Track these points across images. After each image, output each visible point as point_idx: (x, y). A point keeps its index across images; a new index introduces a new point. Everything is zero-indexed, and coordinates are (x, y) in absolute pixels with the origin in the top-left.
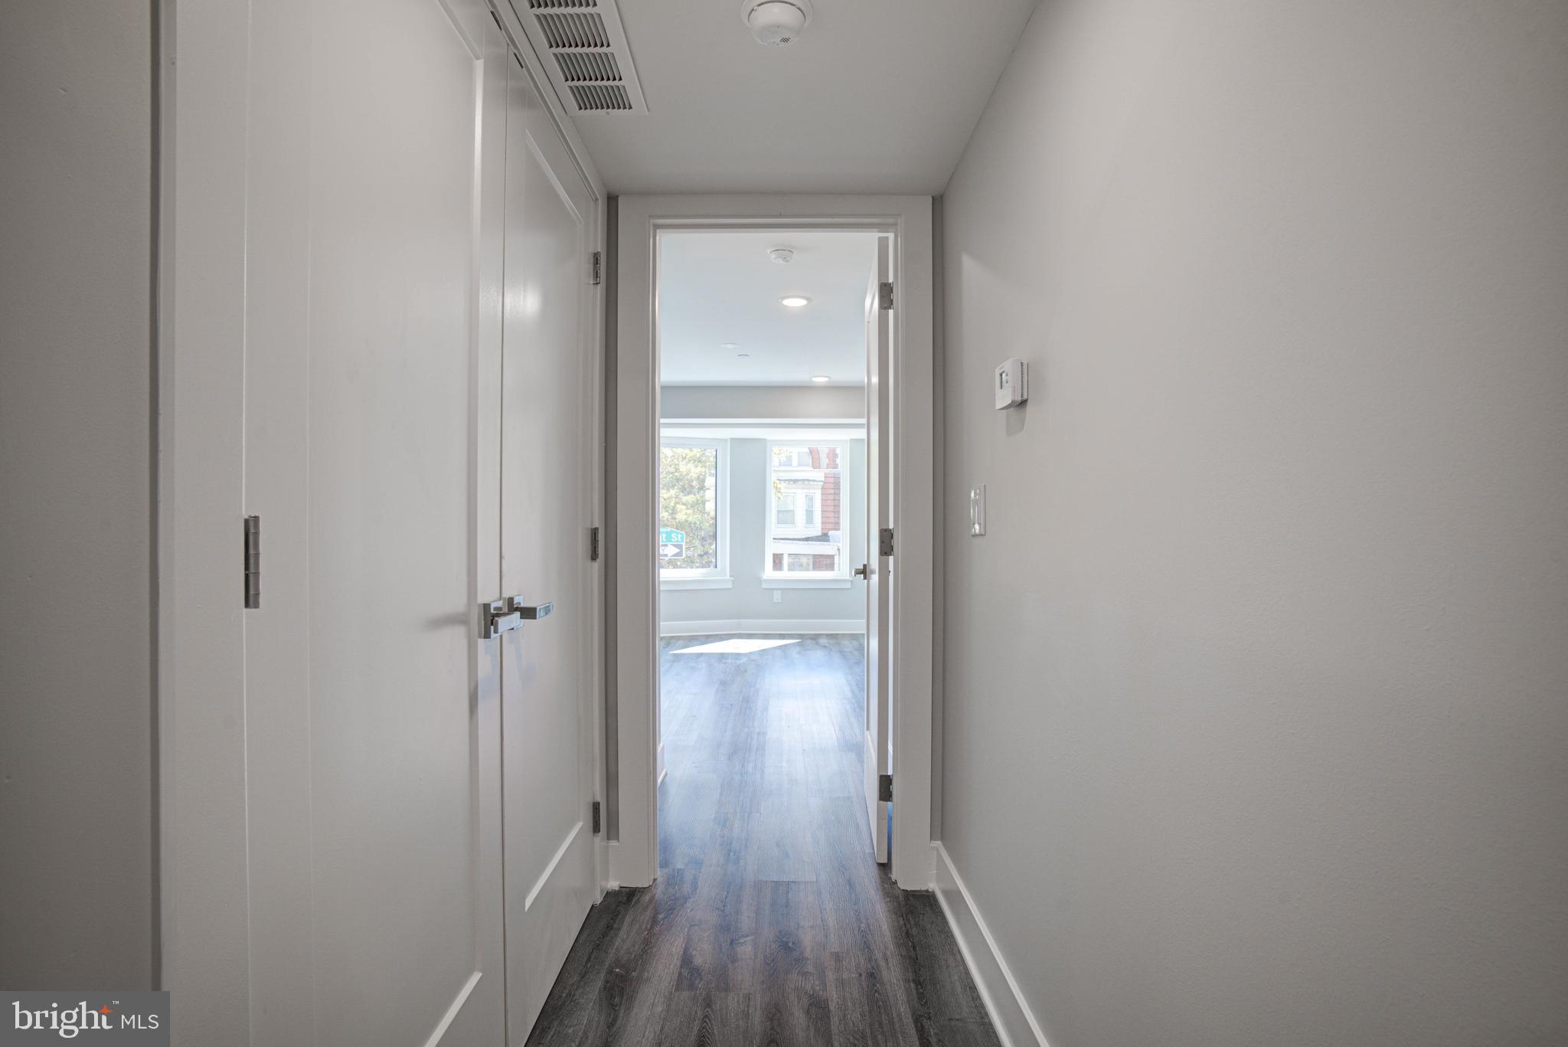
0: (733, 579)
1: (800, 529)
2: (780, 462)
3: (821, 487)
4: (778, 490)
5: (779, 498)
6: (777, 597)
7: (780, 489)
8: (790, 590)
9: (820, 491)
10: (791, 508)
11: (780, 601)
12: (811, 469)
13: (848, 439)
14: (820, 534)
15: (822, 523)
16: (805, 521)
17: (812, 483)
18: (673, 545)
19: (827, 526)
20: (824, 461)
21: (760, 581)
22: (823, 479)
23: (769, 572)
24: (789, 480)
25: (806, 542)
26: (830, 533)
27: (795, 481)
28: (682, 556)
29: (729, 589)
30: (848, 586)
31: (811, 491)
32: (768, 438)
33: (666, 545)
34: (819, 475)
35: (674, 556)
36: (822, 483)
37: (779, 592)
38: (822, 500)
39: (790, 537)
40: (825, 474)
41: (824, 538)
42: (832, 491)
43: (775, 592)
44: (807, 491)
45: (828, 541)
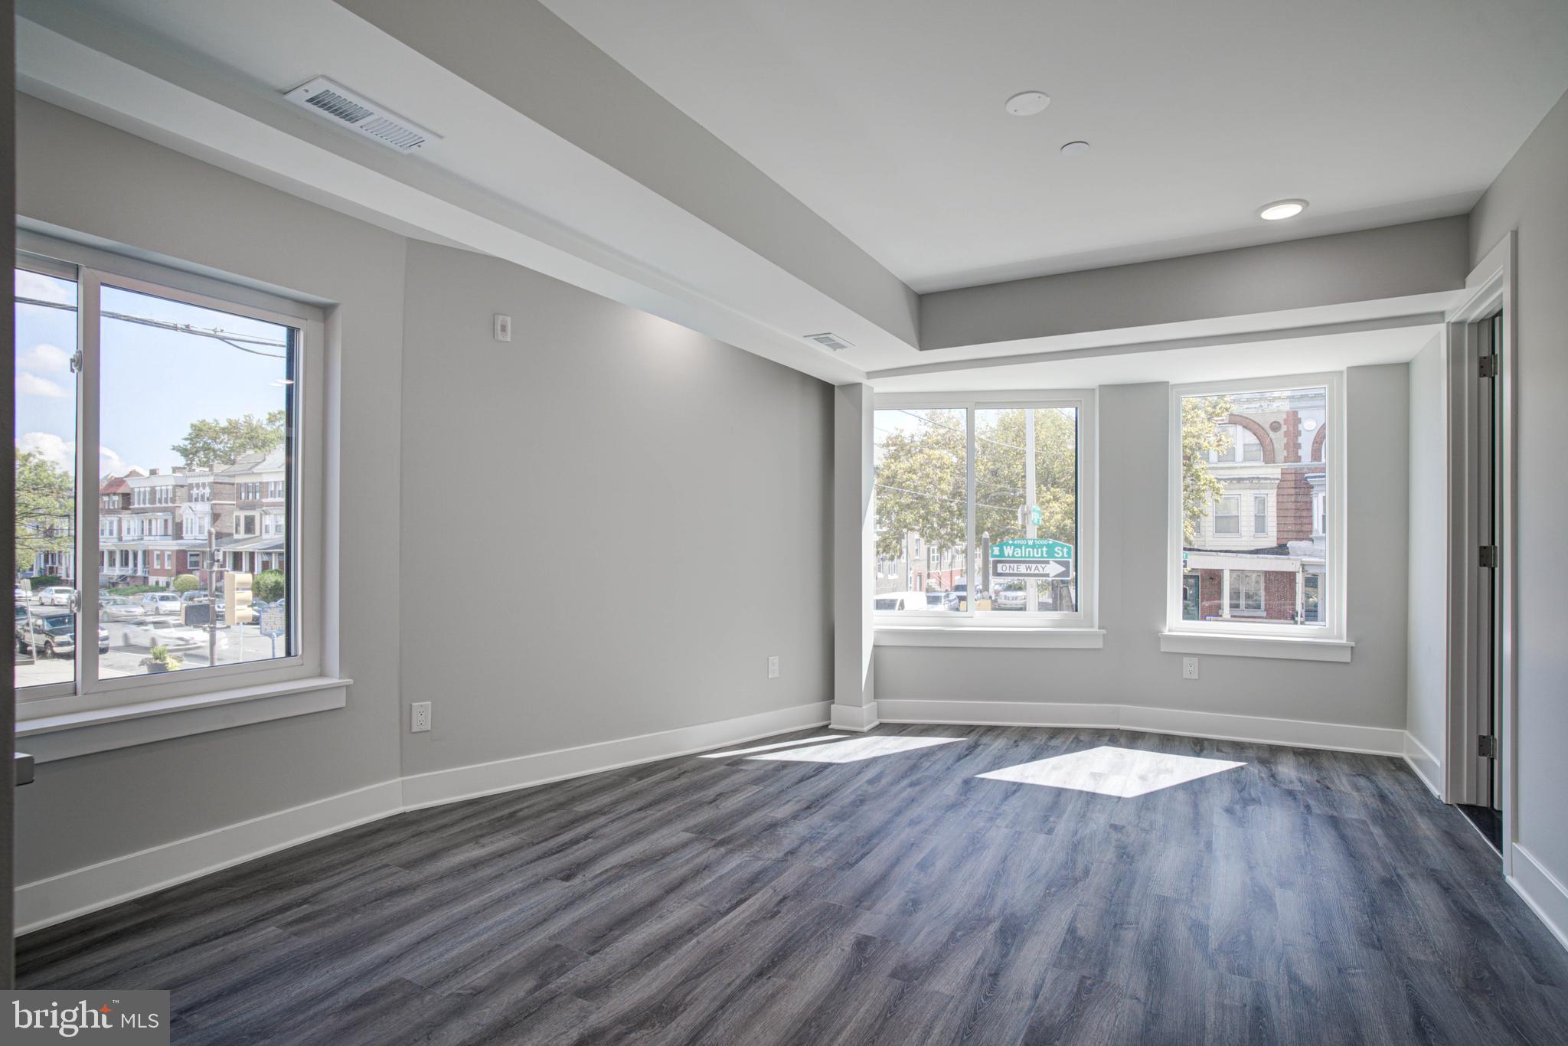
0: (1104, 631)
1: (1247, 538)
2: (1219, 457)
3: (1276, 486)
4: (1217, 491)
5: (1217, 501)
6: (1190, 669)
7: (1218, 489)
8: (1214, 654)
9: (1274, 492)
10: (1234, 513)
11: (1195, 676)
12: (1263, 464)
13: (1344, 368)
14: (1274, 545)
15: (1278, 531)
16: (1253, 529)
17: (1262, 481)
18: (1056, 562)
19: (1286, 535)
20: (1281, 453)
21: (1156, 637)
22: (1280, 477)
23: (1176, 623)
24: (1231, 480)
25: (1256, 556)
26: (1290, 544)
27: (1240, 480)
28: (1069, 576)
29: (1099, 649)
30: (1346, 657)
31: (1263, 491)
32: (1173, 380)
33: (1047, 562)
34: (1274, 472)
35: (1054, 577)
36: (1278, 482)
37: (1195, 660)
38: (1278, 502)
39: (1233, 549)
40: (1282, 469)
41: (1281, 549)
42: (1293, 491)
43: (1185, 659)
44: (1257, 492)
45: (1287, 554)
